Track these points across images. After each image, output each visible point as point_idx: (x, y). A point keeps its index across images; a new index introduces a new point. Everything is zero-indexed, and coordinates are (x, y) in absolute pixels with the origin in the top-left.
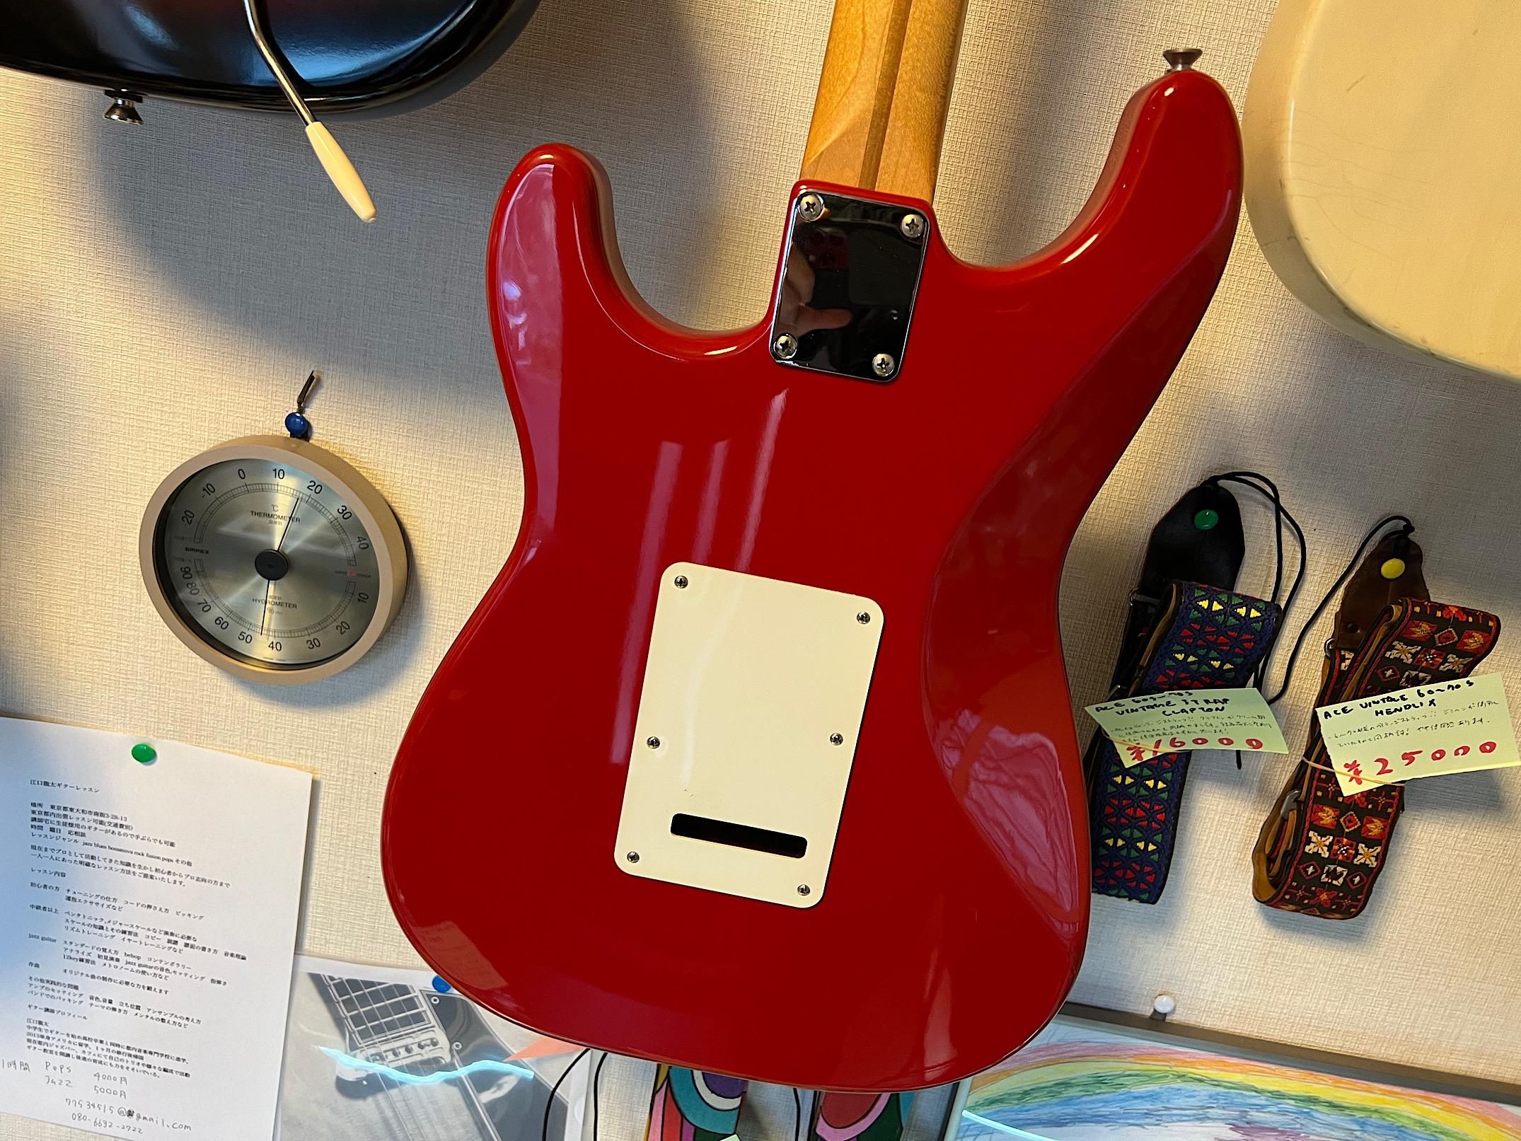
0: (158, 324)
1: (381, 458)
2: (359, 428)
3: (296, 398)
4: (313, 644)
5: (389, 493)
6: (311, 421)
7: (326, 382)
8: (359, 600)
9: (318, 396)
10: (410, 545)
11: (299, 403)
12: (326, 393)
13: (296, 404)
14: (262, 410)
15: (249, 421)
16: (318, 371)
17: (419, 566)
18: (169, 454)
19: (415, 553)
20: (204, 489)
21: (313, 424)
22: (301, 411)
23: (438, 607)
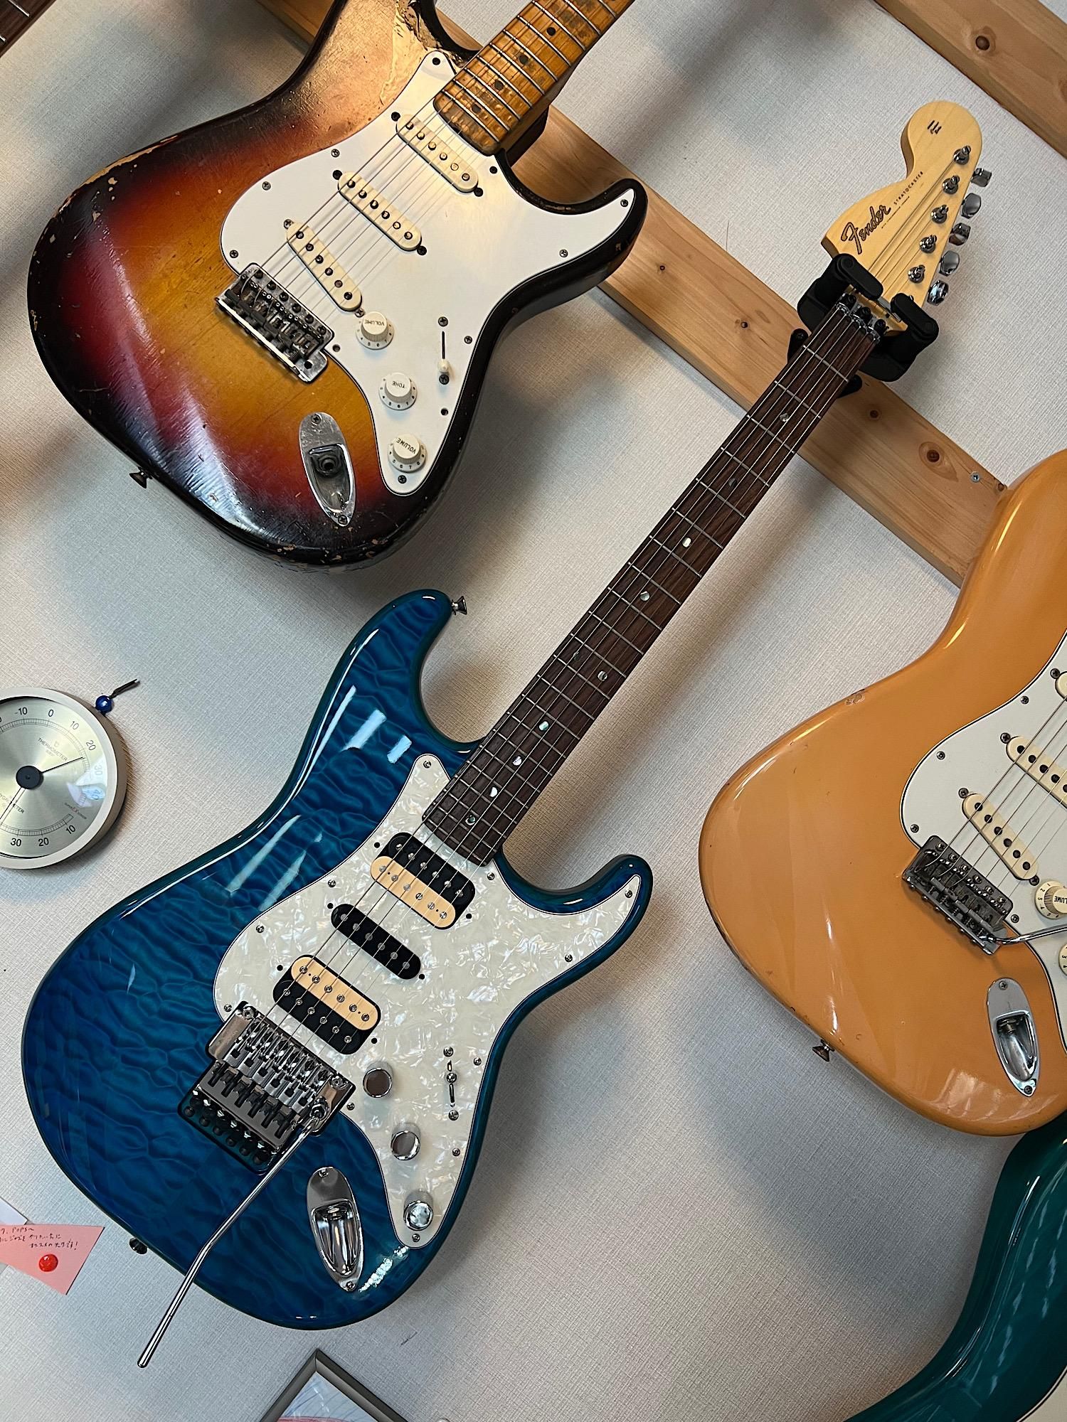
0: (62, 604)
1: (141, 751)
2: (140, 727)
4: (16, 843)
8: (67, 830)
10: (124, 813)
12: (134, 696)
13: (112, 692)
14: (88, 684)
15: (75, 686)
16: (140, 681)
19: (121, 820)
20: (20, 709)
21: (113, 711)
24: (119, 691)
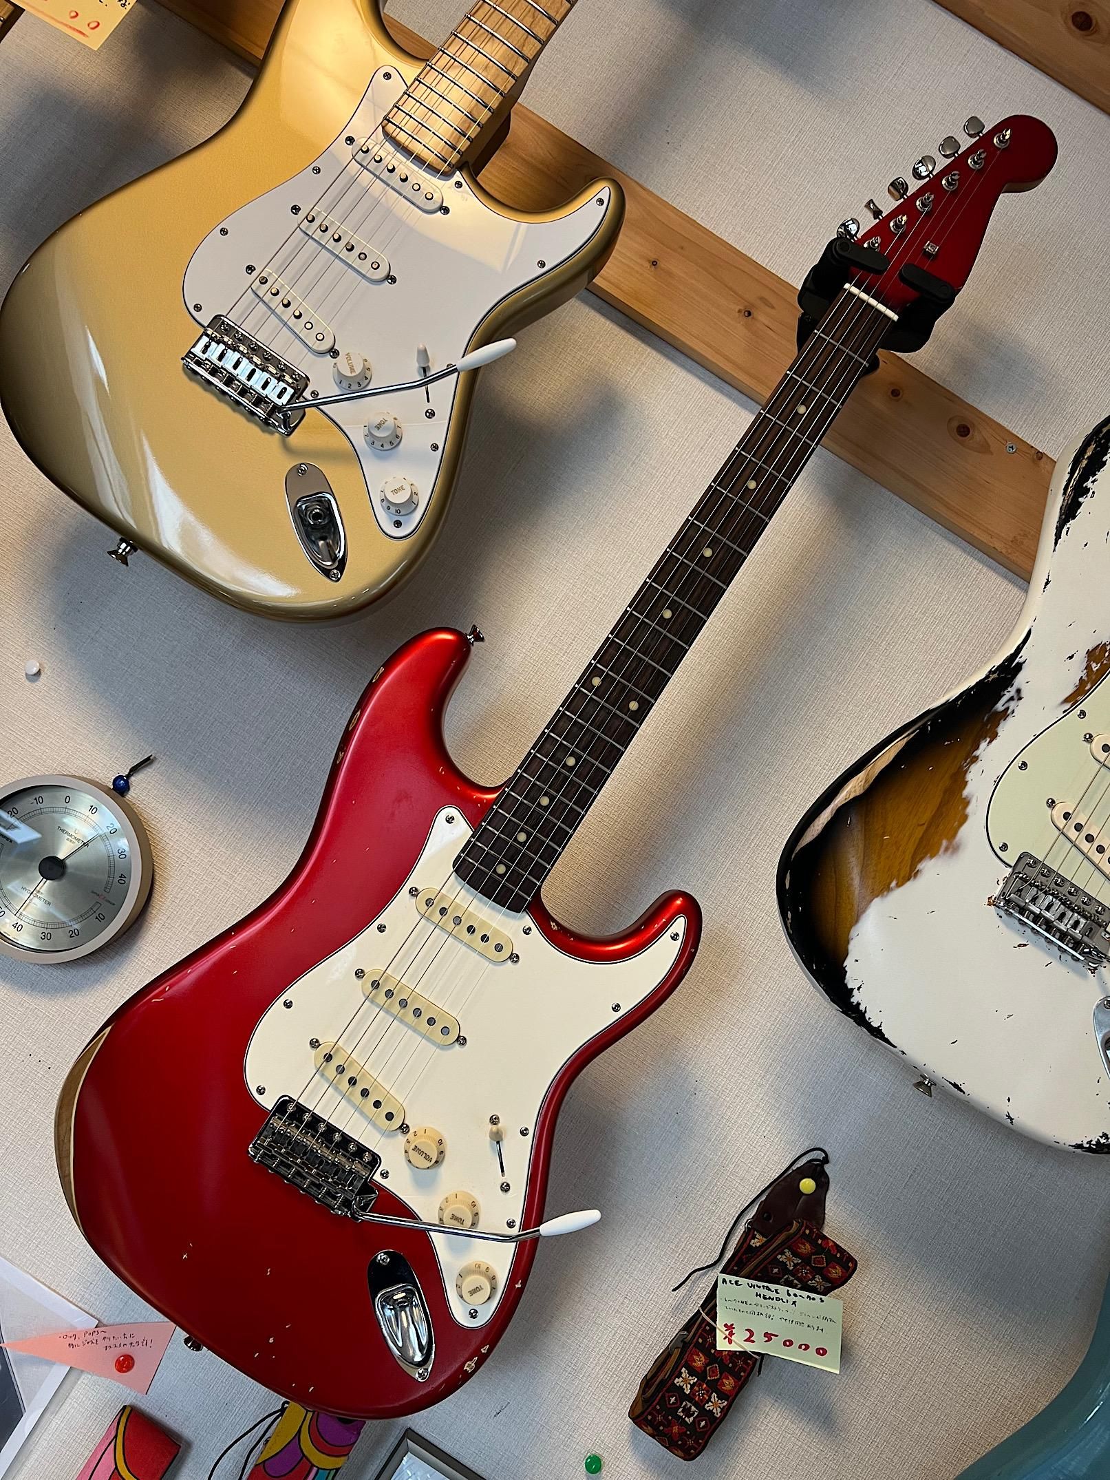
0: (67, 685)
1: (164, 829)
2: (161, 803)
3: (130, 768)
4: (45, 936)
5: (157, 854)
6: (131, 786)
7: (155, 766)
9: (145, 772)
10: (151, 895)
11: (131, 771)
12: (152, 773)
13: (128, 771)
14: (102, 765)
15: (89, 768)
16: (155, 757)
17: (148, 913)
18: (22, 767)
19: (152, 902)
21: (132, 789)
22: (129, 776)
23: (145, 948)
24: (134, 770)
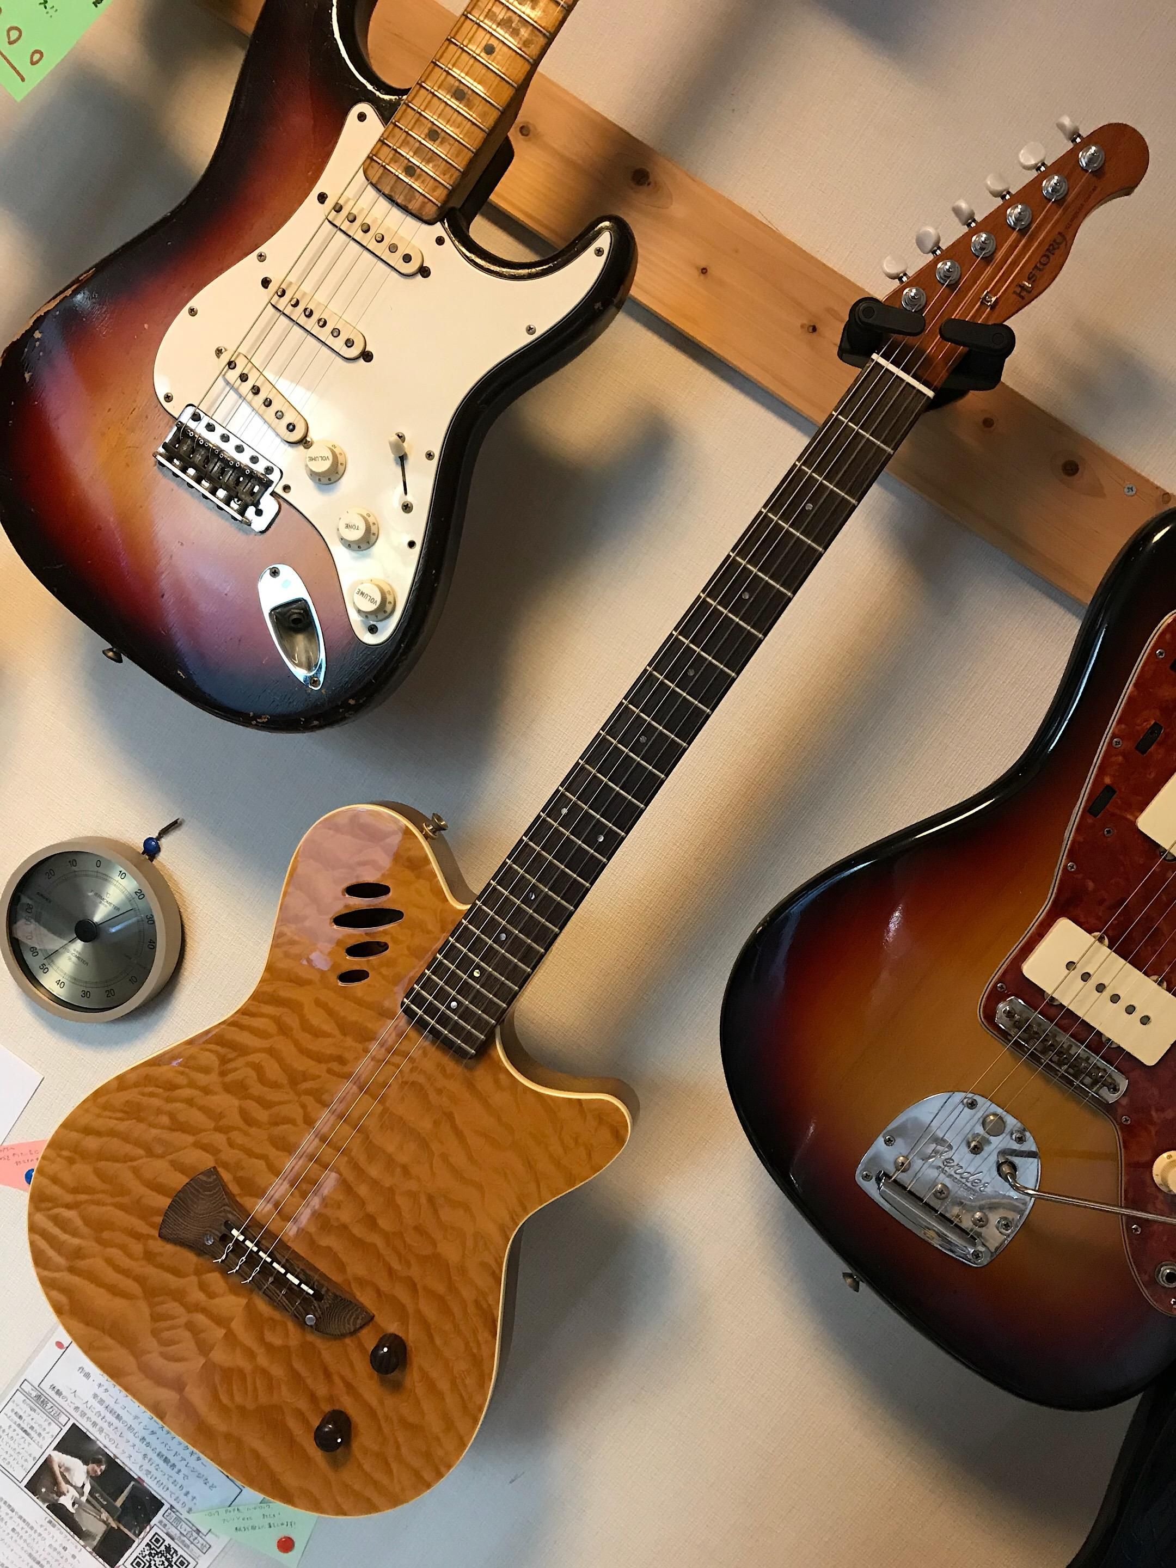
1: (193, 891)
3: (159, 830)
4: (85, 994)
6: (162, 847)
7: (184, 828)
8: (130, 981)
9: (174, 835)
10: (183, 958)
11: (159, 834)
12: (180, 836)
15: (123, 829)
16: (183, 820)
17: (182, 974)
19: (183, 965)
20: (70, 864)
21: (162, 850)
22: (159, 838)
